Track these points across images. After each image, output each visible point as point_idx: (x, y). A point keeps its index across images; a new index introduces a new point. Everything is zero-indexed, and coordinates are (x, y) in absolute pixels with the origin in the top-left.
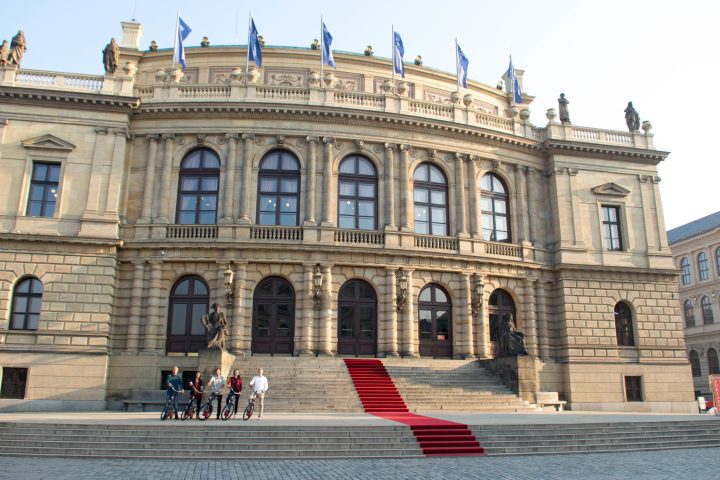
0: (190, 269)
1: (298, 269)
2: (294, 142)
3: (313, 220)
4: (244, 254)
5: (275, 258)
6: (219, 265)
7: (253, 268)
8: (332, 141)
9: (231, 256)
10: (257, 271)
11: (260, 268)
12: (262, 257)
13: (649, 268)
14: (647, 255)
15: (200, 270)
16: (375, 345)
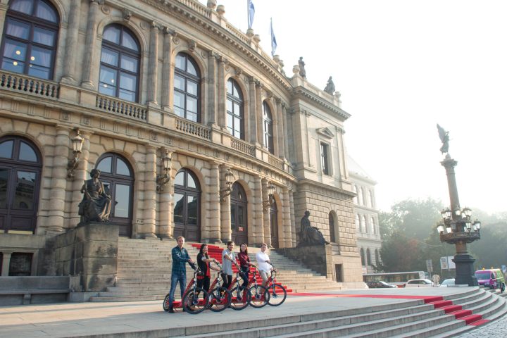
0: (20, 128)
1: (141, 149)
2: (138, 22)
3: (156, 103)
4: (91, 123)
5: (122, 133)
6: (60, 128)
7: (97, 139)
8: (173, 34)
9: (75, 122)
10: (100, 144)
11: (104, 141)
12: (109, 130)
13: (341, 189)
14: (341, 181)
15: (34, 132)
16: (199, 232)
